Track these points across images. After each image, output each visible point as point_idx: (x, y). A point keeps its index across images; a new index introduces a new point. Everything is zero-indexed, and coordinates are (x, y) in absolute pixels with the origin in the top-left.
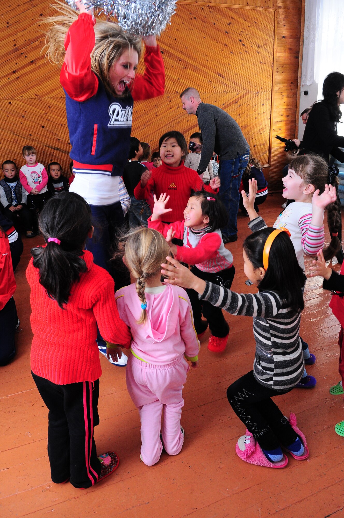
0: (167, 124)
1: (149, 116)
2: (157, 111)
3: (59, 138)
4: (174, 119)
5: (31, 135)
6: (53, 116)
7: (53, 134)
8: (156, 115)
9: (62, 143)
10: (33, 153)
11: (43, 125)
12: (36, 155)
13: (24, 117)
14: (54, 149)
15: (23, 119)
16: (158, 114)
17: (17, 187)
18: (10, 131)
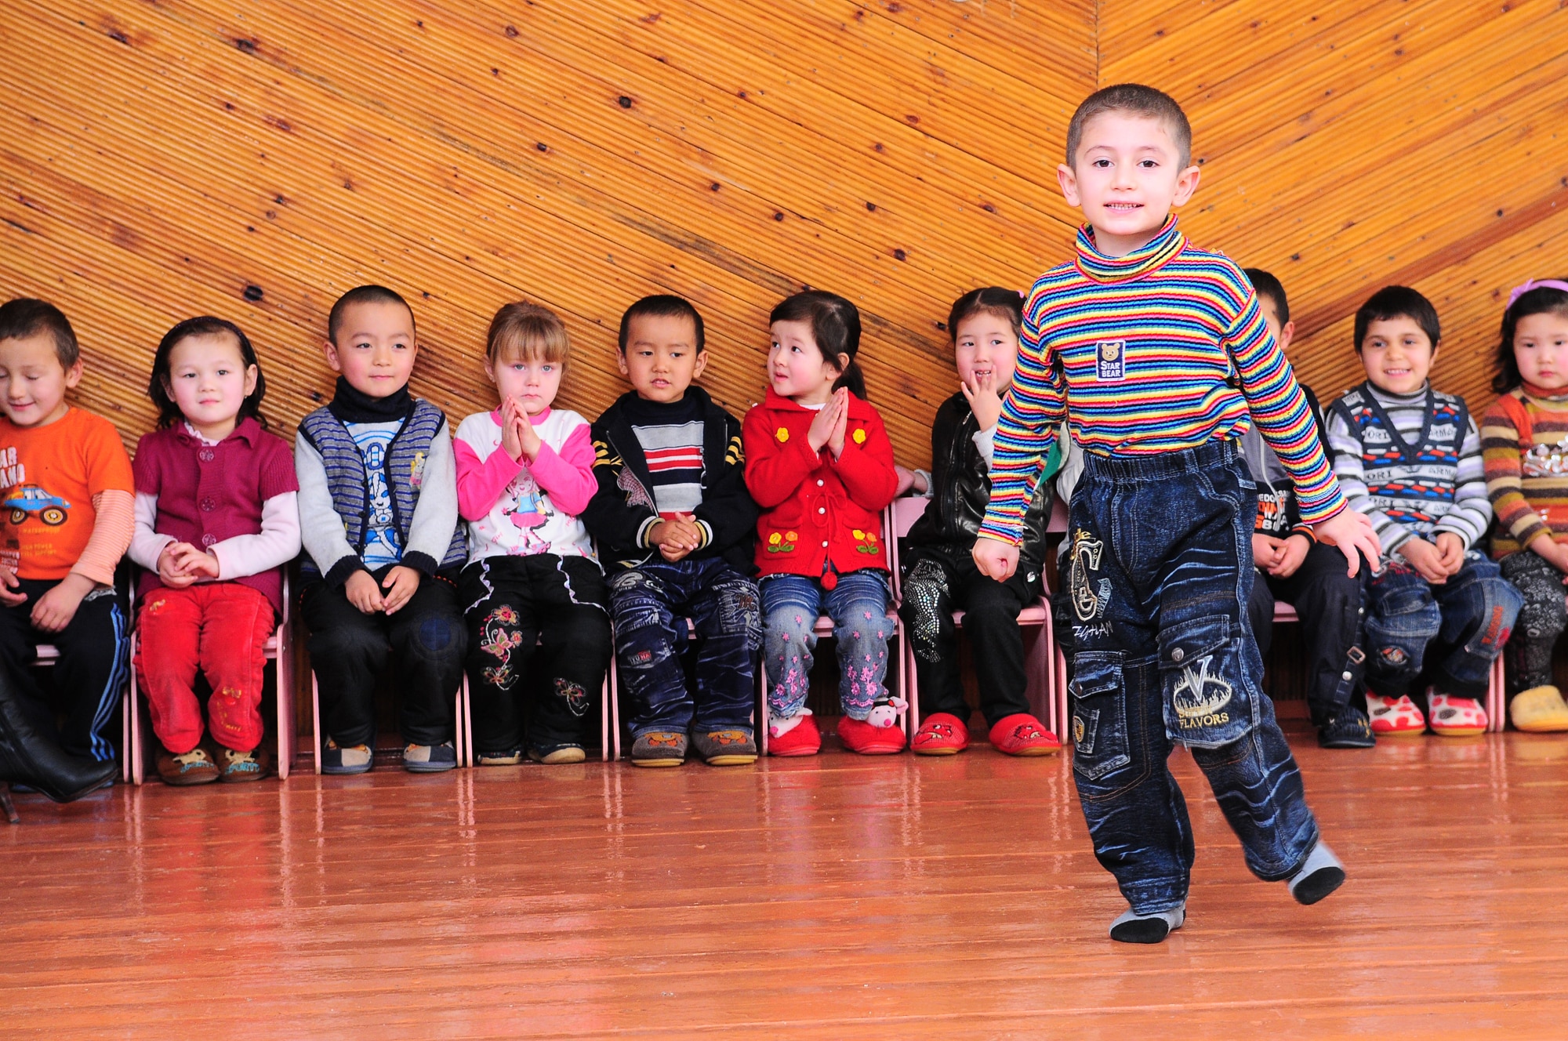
0: (1476, 116)
1: (1346, 57)
2: (1406, 21)
3: (718, 178)
4: (1532, 78)
5: (541, 147)
6: (693, 34)
7: (682, 145)
8: (1398, 52)
9: (732, 209)
10: (549, 356)
11: (628, 90)
12: (564, 367)
13: (517, 33)
14: (682, 245)
15: (506, 43)
16: (1409, 41)
17: (401, 446)
18: (424, 115)
